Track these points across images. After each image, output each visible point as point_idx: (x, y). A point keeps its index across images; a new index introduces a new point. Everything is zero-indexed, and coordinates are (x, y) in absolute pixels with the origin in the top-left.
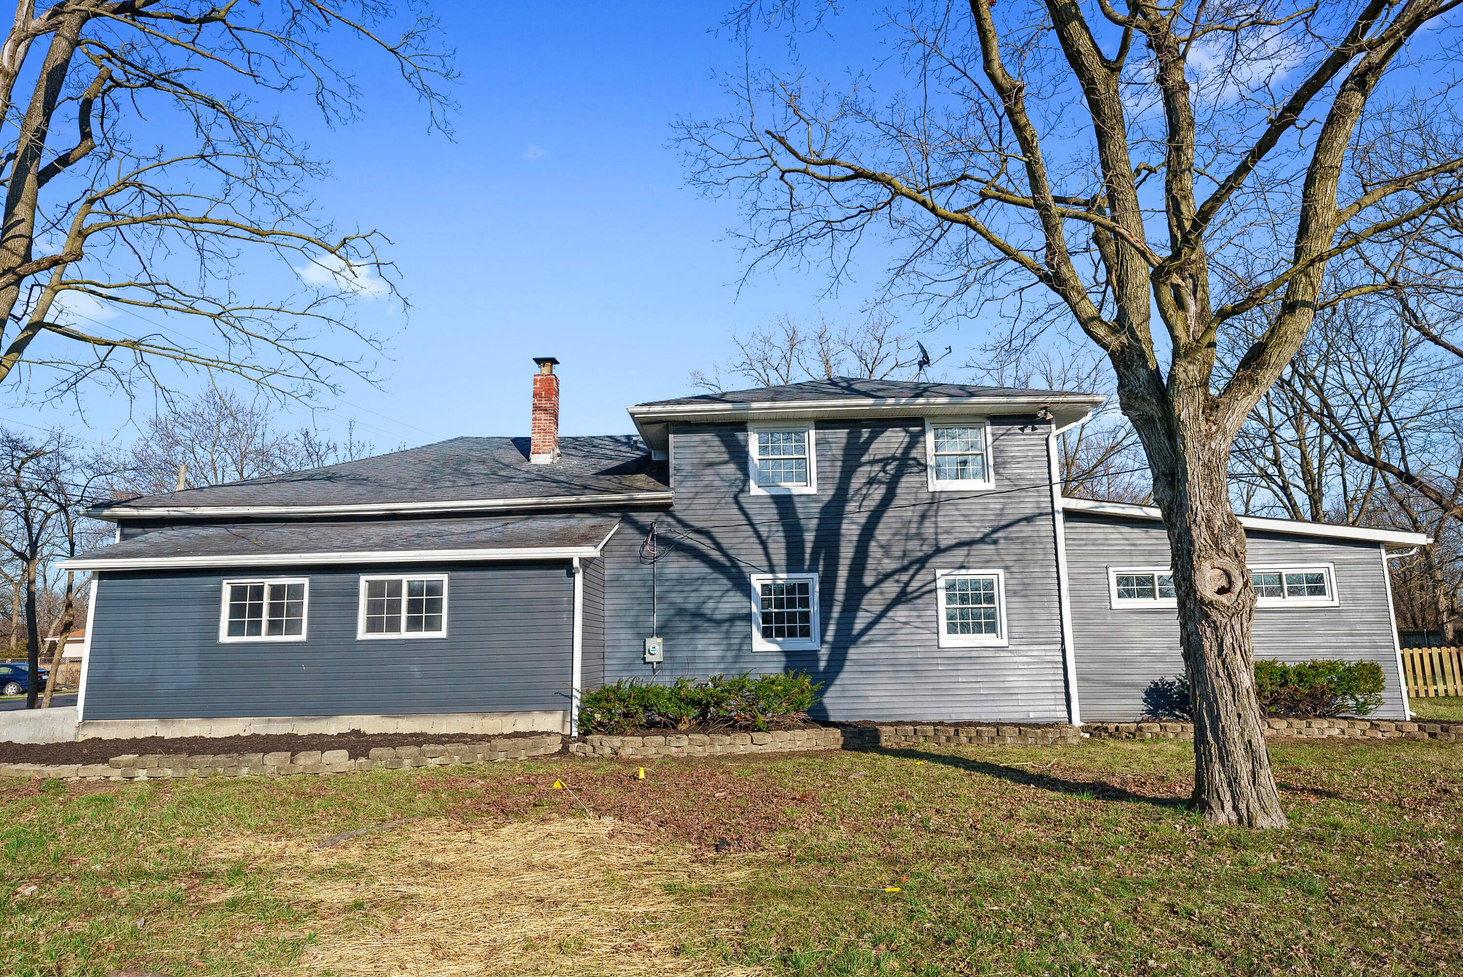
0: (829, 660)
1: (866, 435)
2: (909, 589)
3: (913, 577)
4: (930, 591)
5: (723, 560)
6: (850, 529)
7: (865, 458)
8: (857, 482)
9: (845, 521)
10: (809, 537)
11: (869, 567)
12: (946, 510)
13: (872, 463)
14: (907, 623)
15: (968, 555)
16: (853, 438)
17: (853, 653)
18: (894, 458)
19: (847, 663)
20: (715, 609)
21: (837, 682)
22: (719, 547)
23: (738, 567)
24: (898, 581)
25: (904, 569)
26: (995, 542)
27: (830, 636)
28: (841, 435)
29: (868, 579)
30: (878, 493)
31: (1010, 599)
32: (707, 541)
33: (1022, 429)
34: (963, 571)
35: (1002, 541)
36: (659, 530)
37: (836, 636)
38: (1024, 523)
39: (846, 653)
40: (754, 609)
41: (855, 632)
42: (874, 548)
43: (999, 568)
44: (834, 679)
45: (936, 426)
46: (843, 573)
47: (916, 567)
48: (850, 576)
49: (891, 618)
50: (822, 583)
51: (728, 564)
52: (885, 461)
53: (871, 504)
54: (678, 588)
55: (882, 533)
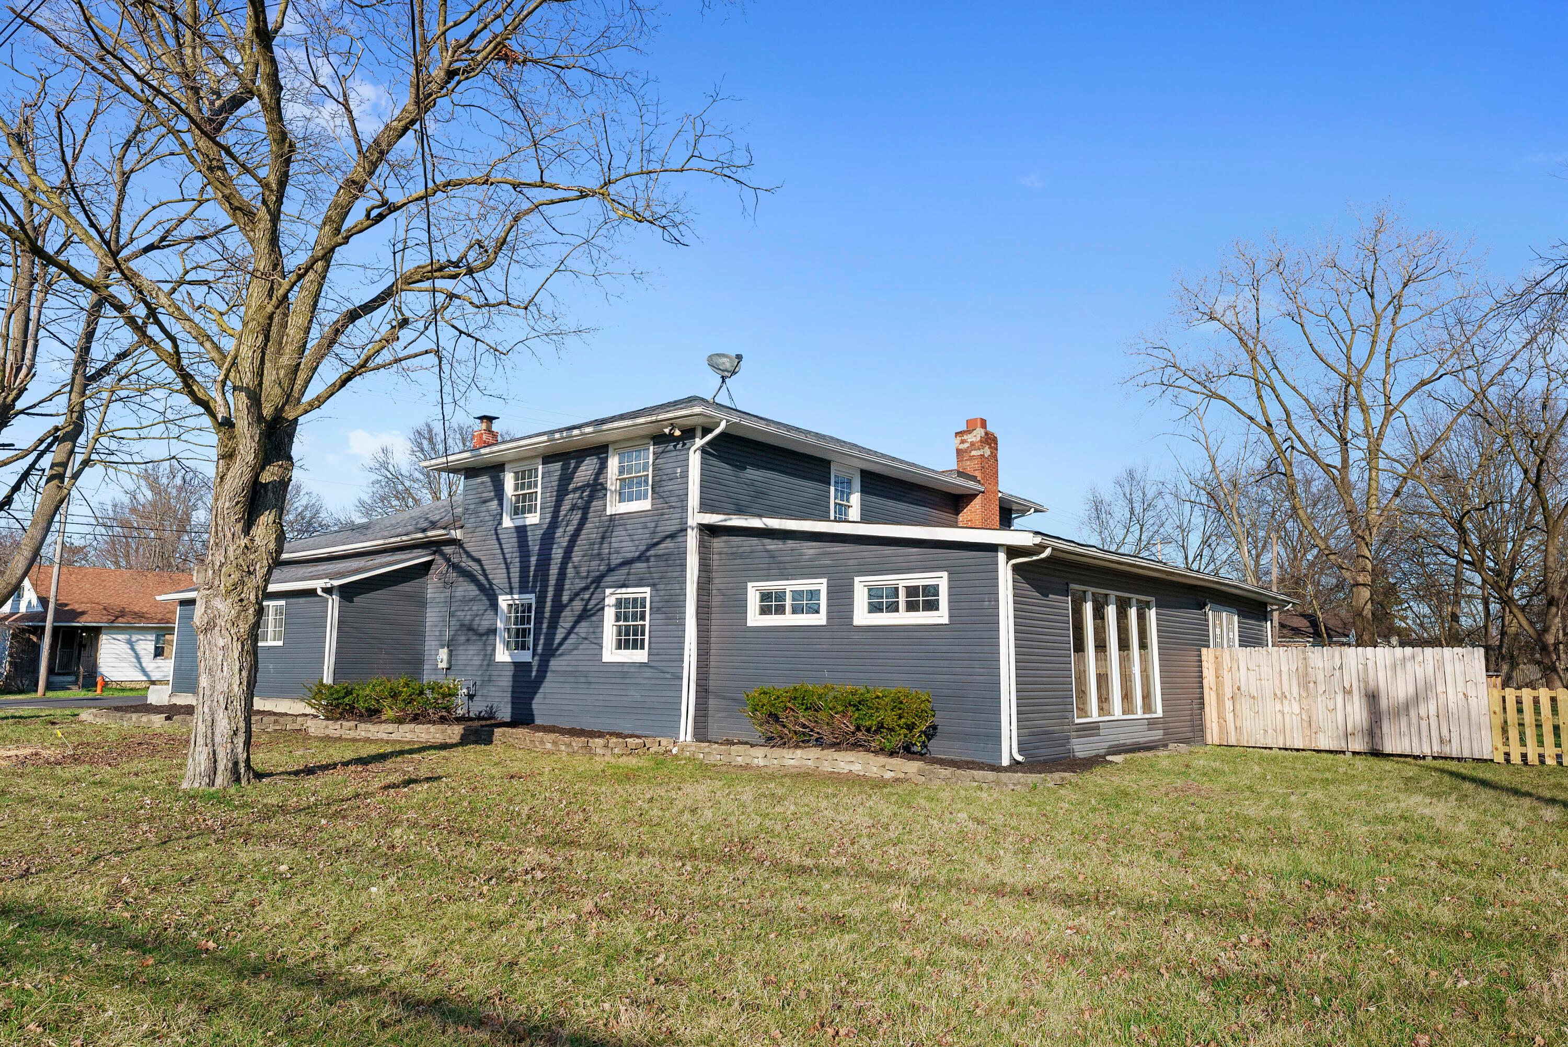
0: (537, 671)
1: (572, 466)
2: (589, 607)
3: (592, 594)
4: (598, 610)
5: (485, 582)
6: (557, 553)
7: (571, 486)
8: (565, 507)
9: (555, 546)
10: (533, 560)
11: (566, 587)
12: (619, 532)
13: (575, 490)
14: (586, 639)
15: (628, 574)
16: (564, 468)
17: (554, 664)
18: (588, 485)
19: (549, 674)
20: (479, 625)
21: (541, 690)
22: (485, 575)
23: (493, 590)
24: (582, 600)
25: (586, 588)
26: (648, 560)
27: (540, 649)
28: (558, 466)
29: (565, 598)
30: (576, 517)
31: (654, 616)
32: (478, 568)
33: (675, 446)
34: (624, 590)
35: (652, 559)
36: (455, 560)
37: (543, 649)
38: (669, 540)
39: (547, 666)
40: (500, 625)
41: (555, 646)
42: (570, 571)
43: (648, 586)
44: (539, 688)
45: (620, 451)
46: (550, 594)
47: (594, 586)
48: (554, 596)
49: (576, 633)
50: (537, 602)
51: (488, 586)
52: (582, 489)
53: (571, 528)
54: (462, 608)
55: (576, 557)
